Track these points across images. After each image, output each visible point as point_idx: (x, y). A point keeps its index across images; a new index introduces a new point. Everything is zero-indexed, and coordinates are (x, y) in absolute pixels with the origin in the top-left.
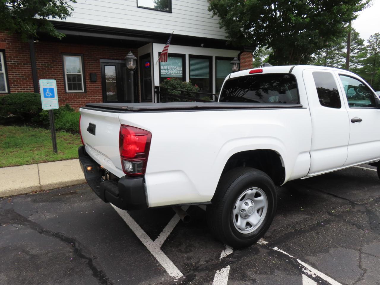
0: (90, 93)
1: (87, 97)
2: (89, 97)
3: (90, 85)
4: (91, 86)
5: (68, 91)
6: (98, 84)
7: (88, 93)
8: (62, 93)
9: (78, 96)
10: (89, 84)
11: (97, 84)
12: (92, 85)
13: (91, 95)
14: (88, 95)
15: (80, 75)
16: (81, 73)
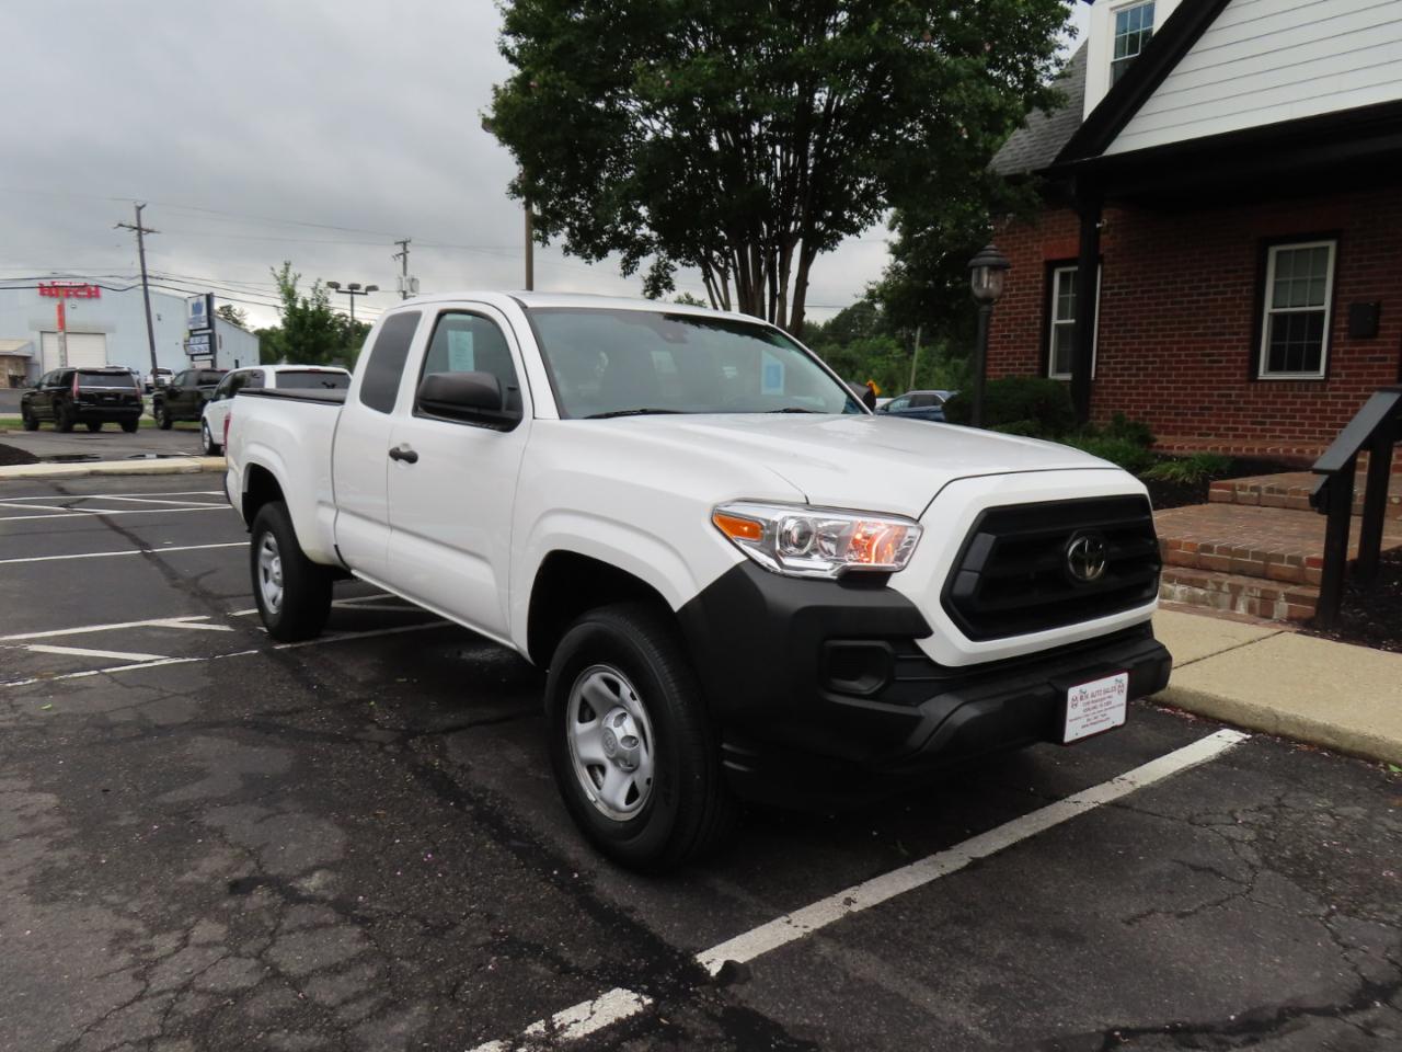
0: (1342, 382)
1: (1326, 397)
2: (1334, 397)
3: (1347, 348)
4: (1353, 352)
5: (1262, 374)
6: (1384, 344)
7: (1334, 382)
8: (1236, 382)
9: (1290, 393)
10: (1343, 345)
11: (1378, 344)
12: (1357, 349)
13: (1345, 390)
14: (1331, 390)
15: (1322, 313)
16: (1327, 307)
